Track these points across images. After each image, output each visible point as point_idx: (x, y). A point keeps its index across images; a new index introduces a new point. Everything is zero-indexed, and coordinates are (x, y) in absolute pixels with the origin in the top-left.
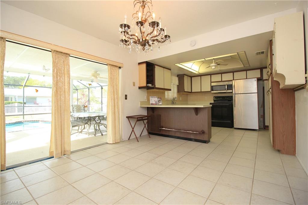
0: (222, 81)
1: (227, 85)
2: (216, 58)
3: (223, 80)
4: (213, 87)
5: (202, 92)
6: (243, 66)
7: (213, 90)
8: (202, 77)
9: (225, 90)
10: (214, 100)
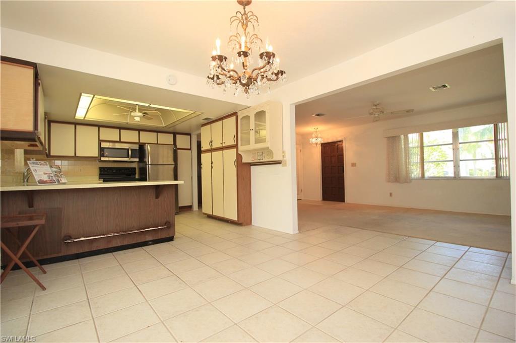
0: (120, 142)
1: (132, 150)
2: (127, 103)
3: (122, 140)
4: (105, 150)
5: (78, 157)
6: (164, 126)
7: (105, 155)
8: (77, 126)
9: (128, 157)
10: (100, 174)
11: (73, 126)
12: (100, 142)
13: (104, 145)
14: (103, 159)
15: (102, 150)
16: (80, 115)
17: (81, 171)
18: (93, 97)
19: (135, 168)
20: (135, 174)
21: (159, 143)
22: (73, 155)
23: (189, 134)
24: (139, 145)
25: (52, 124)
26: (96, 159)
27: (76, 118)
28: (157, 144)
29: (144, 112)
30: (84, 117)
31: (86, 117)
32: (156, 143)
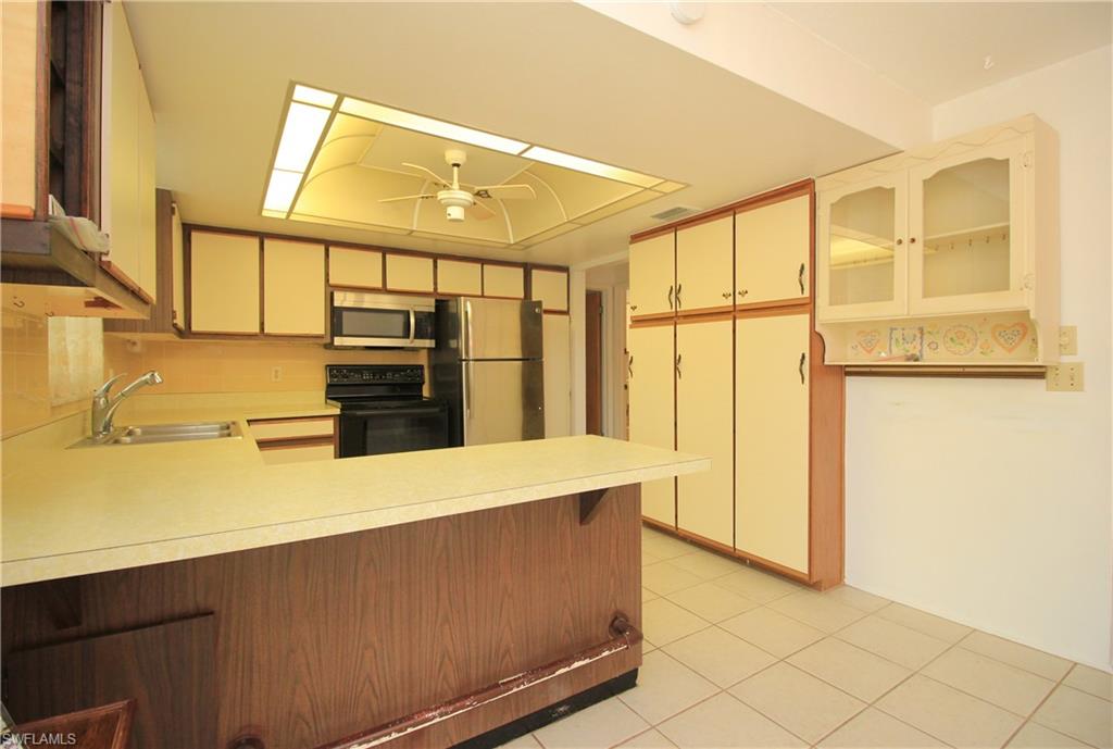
0: (384, 290)
1: (417, 314)
3: (389, 287)
4: (345, 314)
5: (269, 335)
6: (512, 242)
7: (345, 333)
8: (267, 243)
9: (407, 335)
10: (329, 386)
11: (255, 242)
12: (331, 290)
13: (341, 300)
14: (338, 341)
15: (336, 317)
16: (277, 203)
17: (276, 377)
18: (335, 110)
19: (421, 367)
20: (423, 383)
21: (485, 294)
22: (257, 330)
23: (564, 269)
24: (437, 301)
25: (195, 236)
26: (319, 341)
27: (265, 213)
28: (483, 296)
29: (477, 188)
30: (287, 209)
31: (296, 210)
32: (480, 294)
